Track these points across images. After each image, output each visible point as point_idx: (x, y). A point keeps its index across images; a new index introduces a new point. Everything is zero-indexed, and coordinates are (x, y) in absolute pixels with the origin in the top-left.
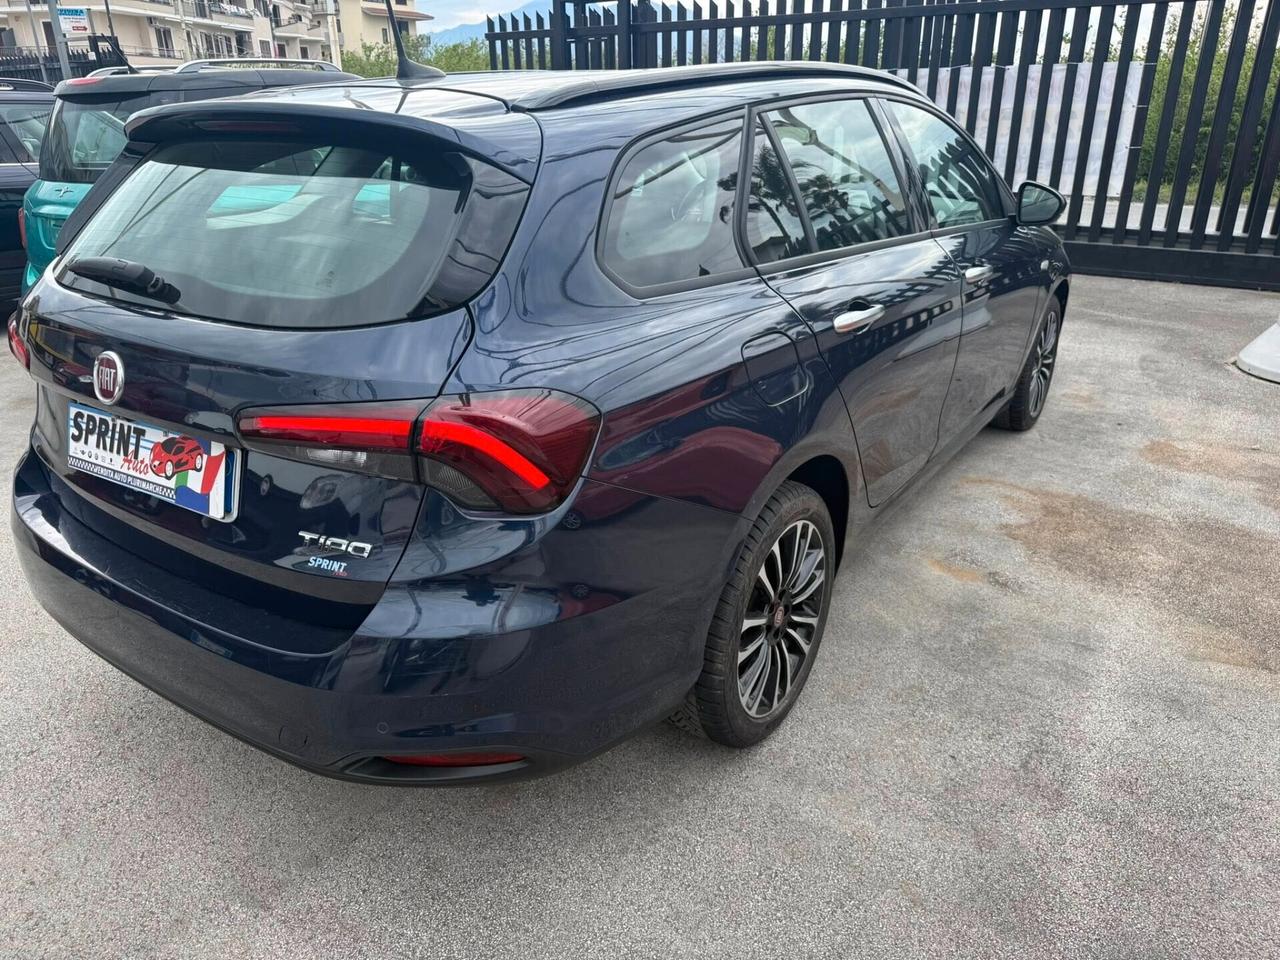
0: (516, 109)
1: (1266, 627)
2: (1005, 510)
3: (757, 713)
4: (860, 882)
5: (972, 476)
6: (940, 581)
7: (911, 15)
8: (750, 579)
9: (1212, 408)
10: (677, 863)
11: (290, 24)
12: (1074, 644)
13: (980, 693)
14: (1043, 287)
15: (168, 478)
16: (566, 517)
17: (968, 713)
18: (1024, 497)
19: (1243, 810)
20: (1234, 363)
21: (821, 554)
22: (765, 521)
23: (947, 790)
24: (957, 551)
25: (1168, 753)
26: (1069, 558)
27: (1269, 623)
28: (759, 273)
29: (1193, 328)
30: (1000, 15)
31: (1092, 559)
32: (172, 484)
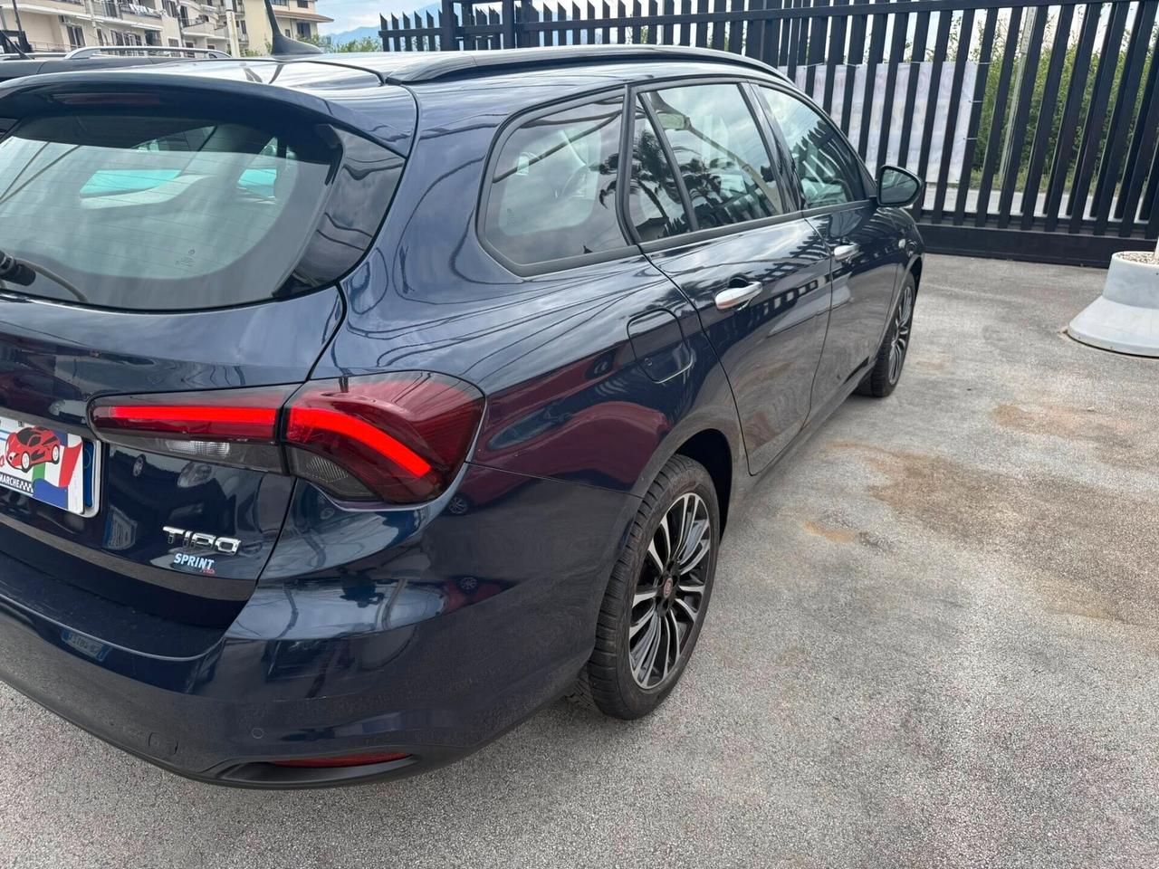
0: (391, 82)
1: (1115, 578)
2: (871, 472)
3: (648, 685)
4: (754, 853)
5: (839, 440)
6: (817, 543)
7: (770, 17)
8: (640, 555)
9: (1050, 373)
10: (571, 843)
11: (197, 24)
12: (943, 601)
13: (859, 653)
14: (901, 265)
15: (26, 471)
16: (452, 500)
17: (849, 673)
18: (887, 460)
19: (1111, 761)
20: (1066, 332)
21: (707, 524)
22: (653, 496)
23: (833, 752)
24: (830, 512)
25: (1038, 707)
26: (933, 517)
27: (1118, 575)
28: (642, 251)
29: (1027, 301)
30: (850, 19)
31: (954, 518)
32: (29, 476)
